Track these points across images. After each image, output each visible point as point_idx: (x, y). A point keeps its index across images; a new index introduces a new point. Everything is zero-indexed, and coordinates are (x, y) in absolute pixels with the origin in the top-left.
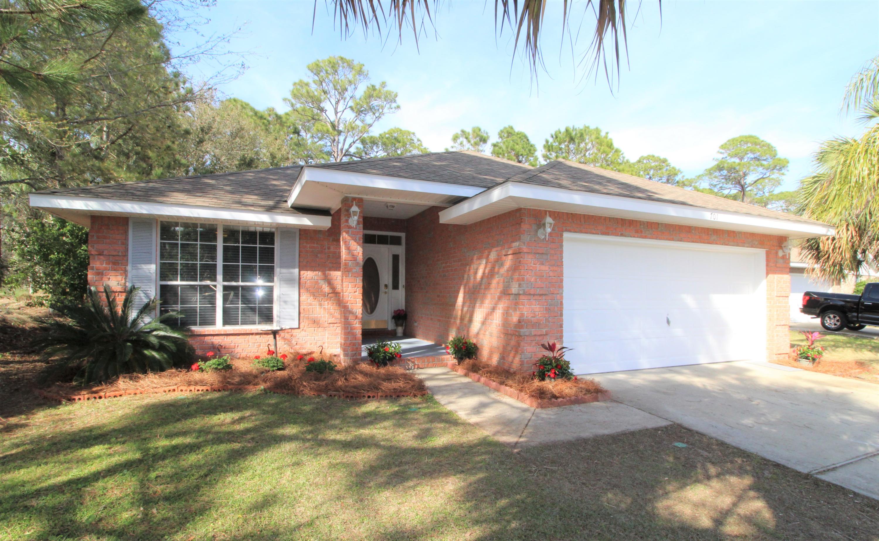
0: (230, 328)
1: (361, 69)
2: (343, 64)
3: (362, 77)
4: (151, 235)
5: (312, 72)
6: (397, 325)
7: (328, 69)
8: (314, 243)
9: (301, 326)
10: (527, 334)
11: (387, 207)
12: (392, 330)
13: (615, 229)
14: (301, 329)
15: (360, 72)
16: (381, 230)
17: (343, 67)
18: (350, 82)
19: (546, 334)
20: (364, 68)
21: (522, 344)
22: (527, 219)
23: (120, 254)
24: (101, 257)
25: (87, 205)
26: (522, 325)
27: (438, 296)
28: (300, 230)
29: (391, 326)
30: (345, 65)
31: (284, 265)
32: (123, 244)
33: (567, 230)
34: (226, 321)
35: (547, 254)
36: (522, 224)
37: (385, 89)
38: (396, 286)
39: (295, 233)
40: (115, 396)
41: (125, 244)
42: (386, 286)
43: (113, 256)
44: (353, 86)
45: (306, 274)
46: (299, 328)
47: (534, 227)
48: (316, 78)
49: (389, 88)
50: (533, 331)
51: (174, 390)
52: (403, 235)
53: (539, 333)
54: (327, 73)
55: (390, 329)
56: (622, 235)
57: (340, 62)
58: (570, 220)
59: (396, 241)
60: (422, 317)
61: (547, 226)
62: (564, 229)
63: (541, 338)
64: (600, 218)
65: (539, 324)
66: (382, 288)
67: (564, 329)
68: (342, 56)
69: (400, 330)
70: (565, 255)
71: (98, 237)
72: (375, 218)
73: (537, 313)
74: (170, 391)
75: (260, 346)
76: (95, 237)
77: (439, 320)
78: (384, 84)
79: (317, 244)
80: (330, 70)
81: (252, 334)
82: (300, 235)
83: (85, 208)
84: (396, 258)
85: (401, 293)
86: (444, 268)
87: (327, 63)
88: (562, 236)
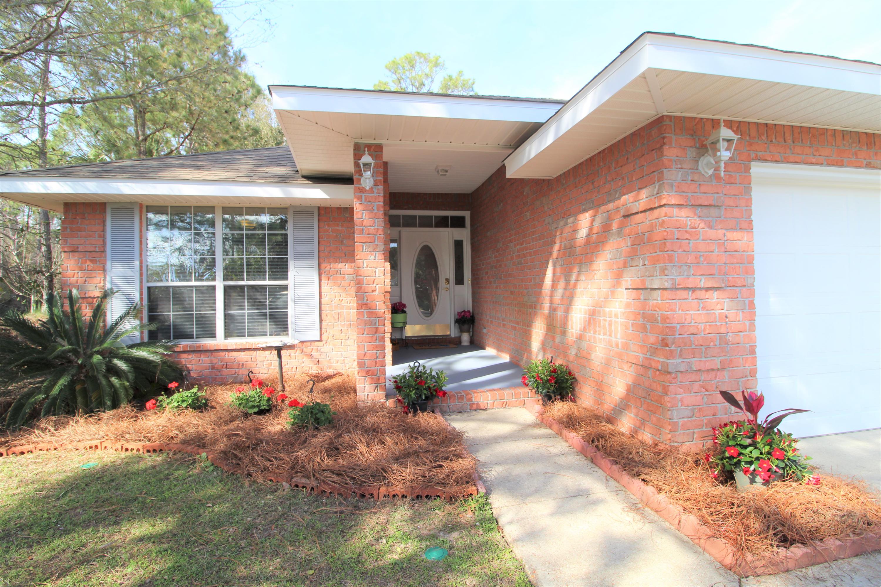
0: (234, 342)
1: (437, 60)
2: (420, 58)
3: (438, 69)
4: (133, 223)
5: (390, 71)
6: (462, 331)
7: (406, 65)
8: (338, 226)
9: (324, 337)
10: (682, 369)
11: (438, 172)
12: (455, 338)
13: (856, 154)
14: (324, 342)
15: (436, 65)
16: (438, 209)
17: (420, 63)
18: (427, 76)
19: (723, 369)
20: (441, 61)
21: (672, 388)
22: (674, 137)
23: (97, 249)
24: (76, 254)
25: (45, 187)
26: (671, 352)
27: (512, 293)
28: (319, 208)
29: (452, 331)
30: (422, 60)
31: (299, 257)
32: (100, 236)
33: (758, 159)
34: (228, 334)
35: (718, 207)
36: (666, 147)
37: (462, 78)
38: (459, 280)
39: (312, 213)
40: (22, 453)
41: (103, 237)
42: (447, 280)
43: (90, 252)
44: (430, 80)
45: (328, 267)
46: (321, 340)
47: (691, 153)
48: (395, 77)
49: (466, 77)
50: (696, 363)
51: (96, 447)
52: (466, 214)
53: (708, 366)
54: (404, 69)
55: (453, 336)
56: (869, 166)
57: (417, 58)
58: (764, 138)
59: (458, 223)
60: (492, 322)
61: (723, 145)
62: (753, 155)
63: (712, 375)
64: (823, 132)
65: (708, 348)
66: (442, 283)
67: (758, 355)
68: (419, 51)
69: (465, 338)
70: (754, 207)
71: (71, 229)
72: (430, 194)
73: (702, 326)
74: (91, 447)
75: (270, 365)
76: (69, 230)
77: (514, 328)
78: (461, 73)
79: (342, 226)
80: (407, 67)
81: (259, 349)
82: (319, 215)
83: (43, 191)
84: (459, 245)
85: (466, 290)
86: (518, 251)
87: (404, 60)
88: (748, 169)
